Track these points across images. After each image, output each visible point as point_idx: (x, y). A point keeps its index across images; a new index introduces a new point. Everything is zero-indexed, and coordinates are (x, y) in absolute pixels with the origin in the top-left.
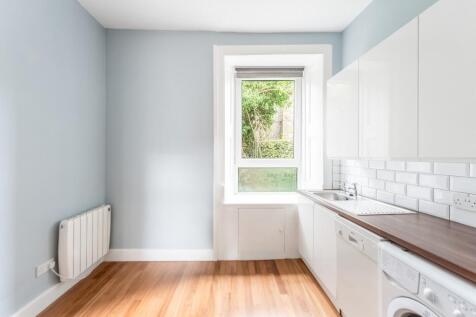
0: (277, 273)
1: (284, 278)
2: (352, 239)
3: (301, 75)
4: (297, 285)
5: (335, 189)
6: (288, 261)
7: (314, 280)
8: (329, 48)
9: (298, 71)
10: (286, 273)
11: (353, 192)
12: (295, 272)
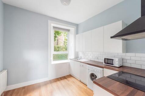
0: (66, 78)
1: (68, 79)
2: (83, 66)
3: (69, 32)
4: (71, 79)
5: (77, 58)
6: (67, 76)
7: (74, 77)
8: (75, 27)
9: (68, 30)
10: (68, 78)
11: (80, 58)
12: (70, 77)
